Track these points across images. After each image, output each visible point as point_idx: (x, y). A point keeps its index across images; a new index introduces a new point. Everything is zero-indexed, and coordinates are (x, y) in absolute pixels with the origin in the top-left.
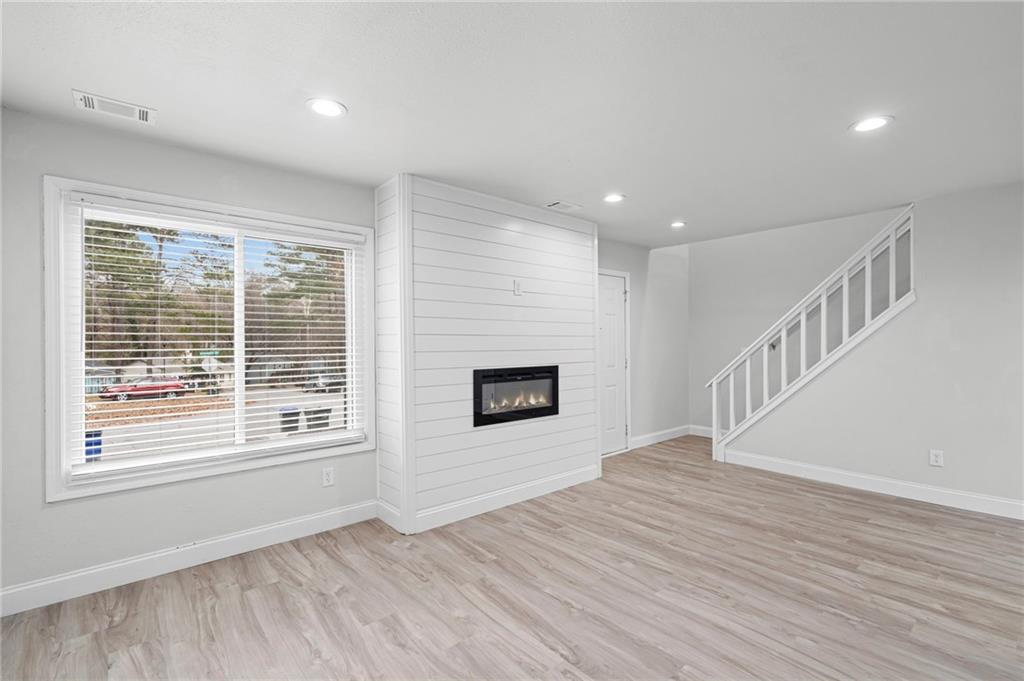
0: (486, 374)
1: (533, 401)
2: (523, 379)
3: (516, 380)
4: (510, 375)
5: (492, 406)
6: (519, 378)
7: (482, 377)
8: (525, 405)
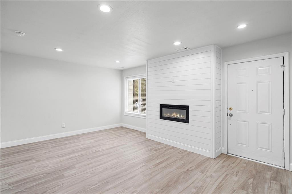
0: (162, 105)
1: (178, 116)
2: (174, 109)
3: (172, 108)
4: (170, 107)
5: (165, 115)
6: (173, 108)
7: (162, 106)
8: (175, 116)
